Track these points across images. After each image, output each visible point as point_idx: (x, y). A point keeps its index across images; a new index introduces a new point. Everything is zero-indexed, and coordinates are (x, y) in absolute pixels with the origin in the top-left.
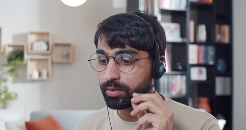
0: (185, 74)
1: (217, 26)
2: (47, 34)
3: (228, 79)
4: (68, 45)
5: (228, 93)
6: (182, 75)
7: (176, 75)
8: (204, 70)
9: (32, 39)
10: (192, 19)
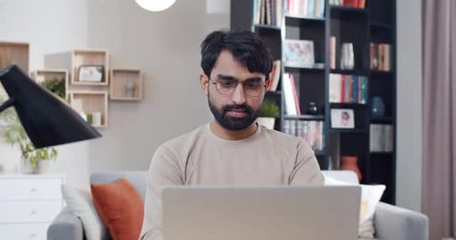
0: (323, 120)
1: (372, 45)
2: (103, 54)
3: (388, 128)
4: (136, 73)
5: (388, 149)
6: (318, 120)
7: (309, 120)
8: (351, 113)
9: (77, 61)
10: (333, 34)
